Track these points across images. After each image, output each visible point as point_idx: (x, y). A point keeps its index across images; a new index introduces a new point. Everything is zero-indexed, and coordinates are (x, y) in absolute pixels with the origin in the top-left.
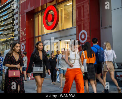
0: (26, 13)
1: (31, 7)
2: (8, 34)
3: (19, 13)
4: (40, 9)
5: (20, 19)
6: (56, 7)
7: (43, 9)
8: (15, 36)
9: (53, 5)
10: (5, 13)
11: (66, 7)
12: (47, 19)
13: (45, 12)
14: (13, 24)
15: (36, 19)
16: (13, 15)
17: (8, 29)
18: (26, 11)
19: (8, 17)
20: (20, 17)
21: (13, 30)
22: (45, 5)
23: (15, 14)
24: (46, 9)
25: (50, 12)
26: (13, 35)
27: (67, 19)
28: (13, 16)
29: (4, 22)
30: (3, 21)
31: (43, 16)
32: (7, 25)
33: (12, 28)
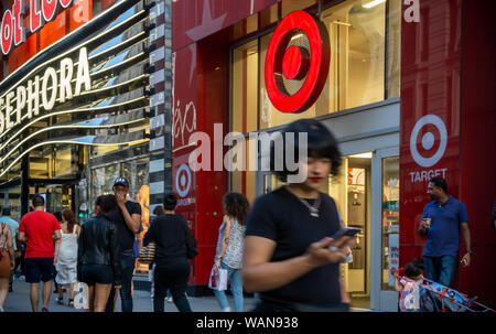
0: (199, 42)
1: (216, 15)
2: (127, 127)
3: (168, 43)
4: (252, 26)
5: (174, 64)
6: (317, 19)
7: (265, 27)
8: (153, 135)
9: (307, 10)
10: (117, 42)
11: (361, 16)
14: (148, 88)
15: (237, 67)
16: (147, 52)
17: (127, 108)
18: (197, 33)
19: (127, 58)
20: (174, 59)
21: (148, 109)
22: (274, 8)
23: (154, 47)
24: (275, 24)
25: (293, 38)
26: (148, 132)
27: (359, 65)
28: (146, 56)
29: (112, 80)
30: (108, 73)
31: (264, 54)
32: (124, 89)
33: (143, 103)
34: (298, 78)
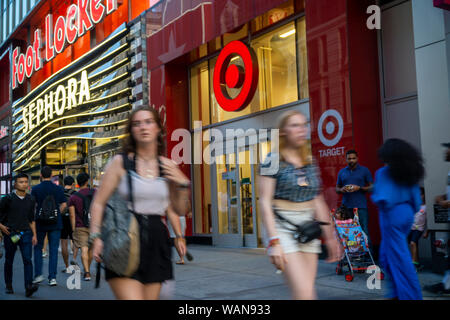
0: (165, 64)
1: (178, 45)
2: (116, 125)
3: (144, 65)
4: (203, 52)
5: (149, 80)
6: (249, 46)
7: (212, 52)
9: (241, 40)
10: (108, 66)
11: (278, 43)
12: (222, 79)
13: (220, 59)
14: (131, 97)
15: (194, 80)
16: (130, 72)
17: (116, 112)
18: (165, 58)
19: (115, 76)
20: (149, 76)
22: (218, 39)
23: (134, 69)
24: (219, 50)
25: (232, 59)
27: (279, 76)
28: (129, 75)
29: (105, 93)
30: (103, 88)
31: (212, 71)
32: (114, 99)
33: (128, 108)
34: (237, 86)
